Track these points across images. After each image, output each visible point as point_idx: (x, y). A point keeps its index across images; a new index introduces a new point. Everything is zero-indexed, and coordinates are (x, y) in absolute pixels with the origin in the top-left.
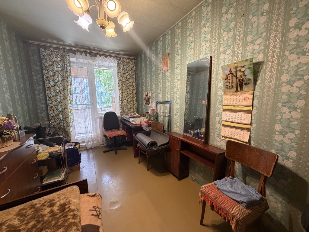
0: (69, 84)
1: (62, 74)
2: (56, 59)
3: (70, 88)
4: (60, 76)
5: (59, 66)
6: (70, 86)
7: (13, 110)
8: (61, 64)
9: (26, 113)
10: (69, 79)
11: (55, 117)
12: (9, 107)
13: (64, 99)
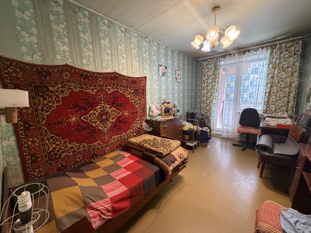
0: (216, 83)
1: (212, 77)
2: (211, 66)
3: (217, 87)
4: (211, 78)
5: (212, 71)
6: (216, 85)
7: (183, 102)
8: (213, 70)
9: (190, 104)
10: (217, 80)
11: (205, 108)
12: (181, 100)
13: (211, 95)
